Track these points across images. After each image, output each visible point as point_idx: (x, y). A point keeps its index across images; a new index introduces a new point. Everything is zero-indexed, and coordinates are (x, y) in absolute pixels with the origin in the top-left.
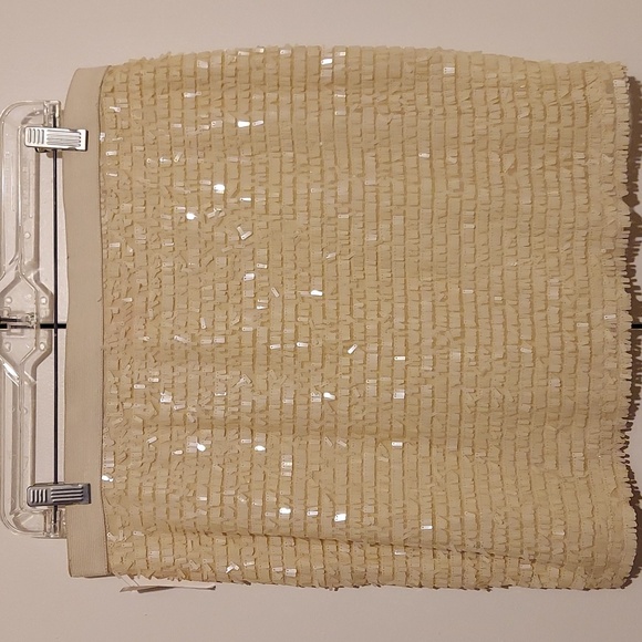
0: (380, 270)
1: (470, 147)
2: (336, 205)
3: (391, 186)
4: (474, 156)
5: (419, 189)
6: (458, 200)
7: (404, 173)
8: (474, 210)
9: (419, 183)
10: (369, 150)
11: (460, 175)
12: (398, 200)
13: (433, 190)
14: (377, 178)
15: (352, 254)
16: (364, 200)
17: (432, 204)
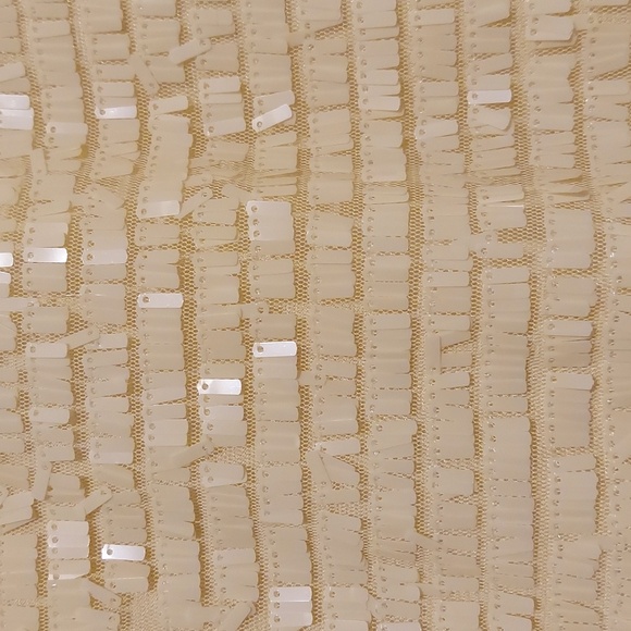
0: (213, 556)
1: (562, 63)
2: (20, 304)
3: (241, 220)
4: (576, 101)
5: (357, 234)
6: (522, 273)
7: (300, 170)
8: (592, 314)
9: (353, 208)
10: (165, 89)
11: (521, 172)
12: (272, 278)
13: (415, 237)
14: (186, 193)
15: (97, 497)
16: (129, 280)
17: (413, 293)
